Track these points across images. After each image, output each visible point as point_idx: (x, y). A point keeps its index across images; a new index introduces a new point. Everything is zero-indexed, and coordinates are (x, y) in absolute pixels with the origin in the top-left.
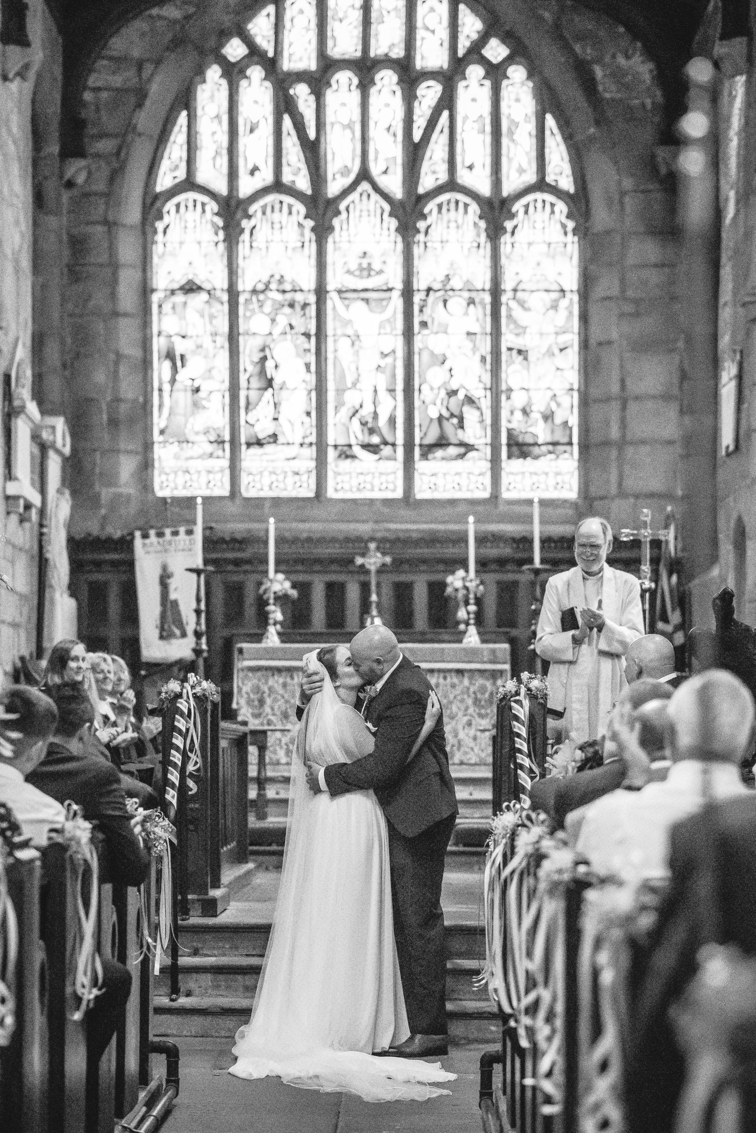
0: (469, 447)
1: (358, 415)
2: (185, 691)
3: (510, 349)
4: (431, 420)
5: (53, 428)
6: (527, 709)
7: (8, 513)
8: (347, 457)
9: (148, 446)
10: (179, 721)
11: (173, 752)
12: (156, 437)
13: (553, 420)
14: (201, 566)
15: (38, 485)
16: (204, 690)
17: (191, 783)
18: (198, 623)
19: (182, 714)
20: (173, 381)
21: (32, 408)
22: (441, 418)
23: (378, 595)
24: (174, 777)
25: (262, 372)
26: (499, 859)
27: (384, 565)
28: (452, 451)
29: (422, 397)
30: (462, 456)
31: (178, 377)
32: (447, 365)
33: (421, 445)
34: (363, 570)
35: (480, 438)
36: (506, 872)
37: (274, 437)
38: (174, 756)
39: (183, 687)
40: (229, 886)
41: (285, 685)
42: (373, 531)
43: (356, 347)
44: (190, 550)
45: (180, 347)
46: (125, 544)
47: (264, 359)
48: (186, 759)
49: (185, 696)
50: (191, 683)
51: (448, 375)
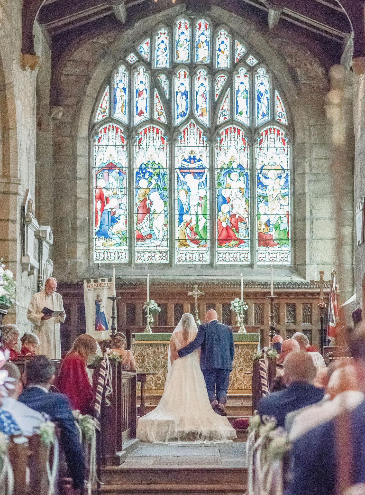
0: (241, 241)
1: (189, 226)
2: (105, 356)
3: (259, 196)
4: (223, 228)
5: (45, 231)
6: (267, 364)
7: (23, 271)
8: (184, 245)
9: (90, 240)
10: (102, 372)
11: (99, 386)
12: (94, 236)
13: (280, 228)
14: (115, 296)
15: (37, 258)
16: (114, 356)
17: (107, 401)
18: (113, 323)
19: (103, 368)
20: (102, 209)
21: (35, 222)
22: (227, 227)
23: (199, 310)
24: (99, 398)
25: (144, 206)
26: (253, 438)
27: (201, 295)
28: (233, 243)
29: (219, 218)
30: (237, 245)
31: (105, 208)
32: (231, 203)
33: (218, 240)
34: (192, 298)
35: (246, 237)
36: (256, 445)
37: (150, 236)
38: (99, 388)
39: (103, 354)
40: (127, 449)
41: (154, 352)
42: (196, 279)
43: (188, 195)
44: (110, 288)
45: (106, 194)
46: (80, 286)
47: (145, 200)
48: (105, 389)
49: (105, 359)
50: (108, 353)
51: (231, 208)
